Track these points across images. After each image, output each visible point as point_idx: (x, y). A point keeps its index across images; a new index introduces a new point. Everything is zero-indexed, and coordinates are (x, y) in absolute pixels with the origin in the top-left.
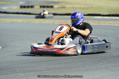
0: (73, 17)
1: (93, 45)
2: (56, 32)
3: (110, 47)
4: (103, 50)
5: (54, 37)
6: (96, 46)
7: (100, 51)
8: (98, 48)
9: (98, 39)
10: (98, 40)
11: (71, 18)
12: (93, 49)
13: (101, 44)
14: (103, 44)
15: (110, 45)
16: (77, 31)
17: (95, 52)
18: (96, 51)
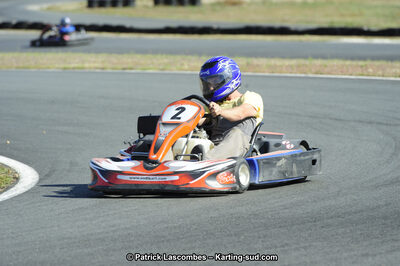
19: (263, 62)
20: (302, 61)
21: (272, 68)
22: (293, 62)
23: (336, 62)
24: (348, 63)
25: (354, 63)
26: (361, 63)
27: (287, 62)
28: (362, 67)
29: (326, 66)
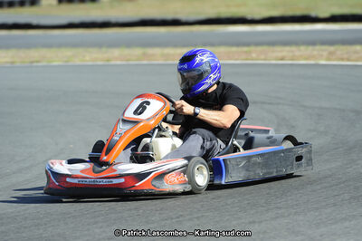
0: (186, 66)
1: (249, 158)
2: (125, 121)
3: (311, 160)
4: (284, 172)
5: (116, 138)
6: (259, 160)
7: (275, 174)
8: (265, 165)
9: (270, 134)
10: (268, 138)
11: (179, 70)
12: (247, 170)
13: (275, 153)
14: (283, 151)
15: (310, 152)
16: (196, 114)
17: (257, 178)
18: (260, 173)
21: (166, 56)
23: (223, 49)
25: (239, 49)
26: (245, 49)
28: (246, 52)
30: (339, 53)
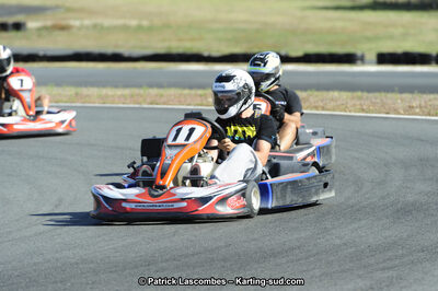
19: (93, 91)
20: (136, 91)
21: (103, 98)
22: (127, 92)
23: (172, 91)
24: (186, 91)
25: (193, 92)
26: (200, 92)
27: (119, 92)
28: (201, 96)
29: (162, 96)
30: (312, 99)
